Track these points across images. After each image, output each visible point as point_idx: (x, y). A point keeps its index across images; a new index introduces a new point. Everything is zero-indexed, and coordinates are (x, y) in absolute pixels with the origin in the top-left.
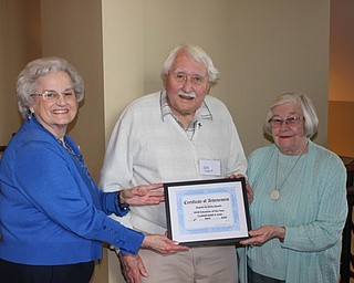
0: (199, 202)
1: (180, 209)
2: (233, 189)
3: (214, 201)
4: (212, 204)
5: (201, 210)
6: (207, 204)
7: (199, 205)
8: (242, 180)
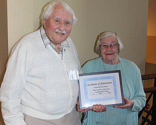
0: (96, 84)
1: (85, 88)
2: (114, 77)
3: (104, 83)
4: (103, 85)
5: (97, 89)
6: (100, 85)
7: (96, 86)
8: (119, 72)
